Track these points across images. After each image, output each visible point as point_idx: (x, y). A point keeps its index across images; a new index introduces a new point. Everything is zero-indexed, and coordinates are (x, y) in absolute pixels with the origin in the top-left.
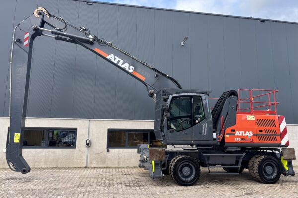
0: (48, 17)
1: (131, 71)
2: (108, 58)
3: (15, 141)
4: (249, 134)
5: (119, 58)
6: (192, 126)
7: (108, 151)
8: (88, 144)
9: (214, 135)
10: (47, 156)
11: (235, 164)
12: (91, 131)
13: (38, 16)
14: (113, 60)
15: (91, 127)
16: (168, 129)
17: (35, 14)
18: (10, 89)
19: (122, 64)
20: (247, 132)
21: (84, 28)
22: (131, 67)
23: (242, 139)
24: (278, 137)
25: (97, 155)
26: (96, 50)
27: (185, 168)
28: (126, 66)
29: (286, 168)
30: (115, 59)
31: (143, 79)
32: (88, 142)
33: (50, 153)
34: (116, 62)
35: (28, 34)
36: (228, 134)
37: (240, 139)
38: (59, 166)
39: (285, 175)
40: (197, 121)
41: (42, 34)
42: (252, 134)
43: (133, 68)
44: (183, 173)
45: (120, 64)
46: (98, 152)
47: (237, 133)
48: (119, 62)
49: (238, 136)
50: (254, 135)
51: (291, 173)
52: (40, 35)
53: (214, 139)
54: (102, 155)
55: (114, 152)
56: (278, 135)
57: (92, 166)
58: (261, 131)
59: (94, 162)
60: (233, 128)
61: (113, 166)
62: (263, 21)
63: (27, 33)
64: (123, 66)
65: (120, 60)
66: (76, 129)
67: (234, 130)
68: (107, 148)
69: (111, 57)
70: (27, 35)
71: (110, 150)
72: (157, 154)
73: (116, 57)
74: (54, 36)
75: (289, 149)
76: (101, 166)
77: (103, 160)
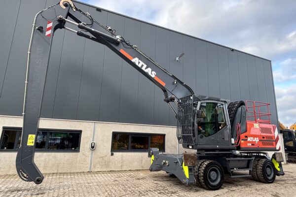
0: (75, 10)
1: (153, 76)
2: (133, 60)
3: (28, 145)
4: (257, 140)
5: (143, 62)
6: (216, 132)
7: (112, 154)
8: (93, 147)
9: (233, 140)
10: (47, 160)
11: (246, 166)
12: (96, 133)
13: (65, 8)
14: (137, 64)
15: (96, 129)
16: (199, 134)
17: (61, 4)
18: (26, 82)
19: (146, 69)
20: (255, 138)
21: (109, 28)
22: (153, 72)
23: (252, 145)
24: (274, 143)
25: (101, 159)
26: (122, 51)
27: (213, 172)
28: (149, 71)
29: (279, 169)
30: (139, 63)
31: (164, 84)
32: (93, 145)
33: (51, 157)
34: (140, 66)
35: (52, 23)
36: (242, 140)
37: (251, 145)
38: (60, 171)
39: (278, 175)
40: (220, 128)
41: (64, 28)
42: (258, 140)
43: (155, 74)
44: (211, 177)
45: (143, 68)
46: (102, 156)
47: (249, 139)
48: (142, 66)
49: (249, 142)
50: (260, 141)
51: (282, 173)
52: (61, 28)
53: (233, 144)
54: (106, 159)
55: (118, 155)
56: (274, 141)
57: (96, 170)
58: (264, 138)
59: (98, 166)
60: (246, 134)
61: (116, 170)
62: (233, 50)
63: (50, 23)
64: (146, 71)
65: (144, 64)
66: (81, 131)
67: (246, 137)
68: (111, 151)
69: (136, 60)
70: (50, 25)
71: (114, 153)
72: (190, 159)
73: (140, 61)
74: (77, 32)
75: (279, 153)
76: (104, 170)
77: (107, 164)
